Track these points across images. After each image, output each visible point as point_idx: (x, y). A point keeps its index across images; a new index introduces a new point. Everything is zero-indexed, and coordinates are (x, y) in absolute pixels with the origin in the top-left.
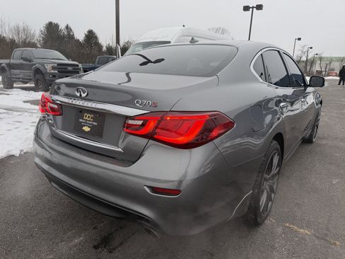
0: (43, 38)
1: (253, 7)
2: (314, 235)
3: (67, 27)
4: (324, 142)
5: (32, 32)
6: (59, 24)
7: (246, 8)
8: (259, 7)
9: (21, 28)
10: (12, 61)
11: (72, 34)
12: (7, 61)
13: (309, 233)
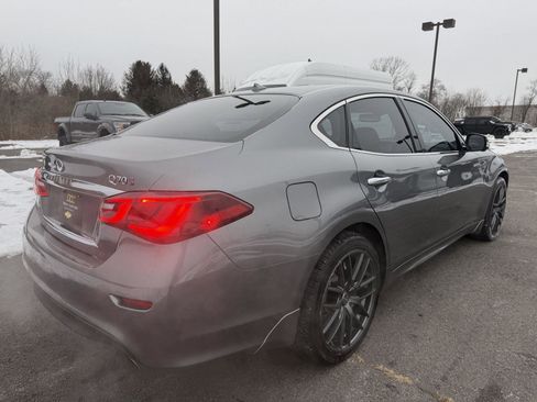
0: (129, 85)
1: (439, 24)
2: (418, 385)
3: (162, 68)
4: (512, 240)
5: (109, 77)
6: (150, 63)
7: (427, 26)
8: (449, 23)
9: (94, 73)
10: (73, 119)
11: (168, 77)
12: (66, 119)
13: (410, 382)
